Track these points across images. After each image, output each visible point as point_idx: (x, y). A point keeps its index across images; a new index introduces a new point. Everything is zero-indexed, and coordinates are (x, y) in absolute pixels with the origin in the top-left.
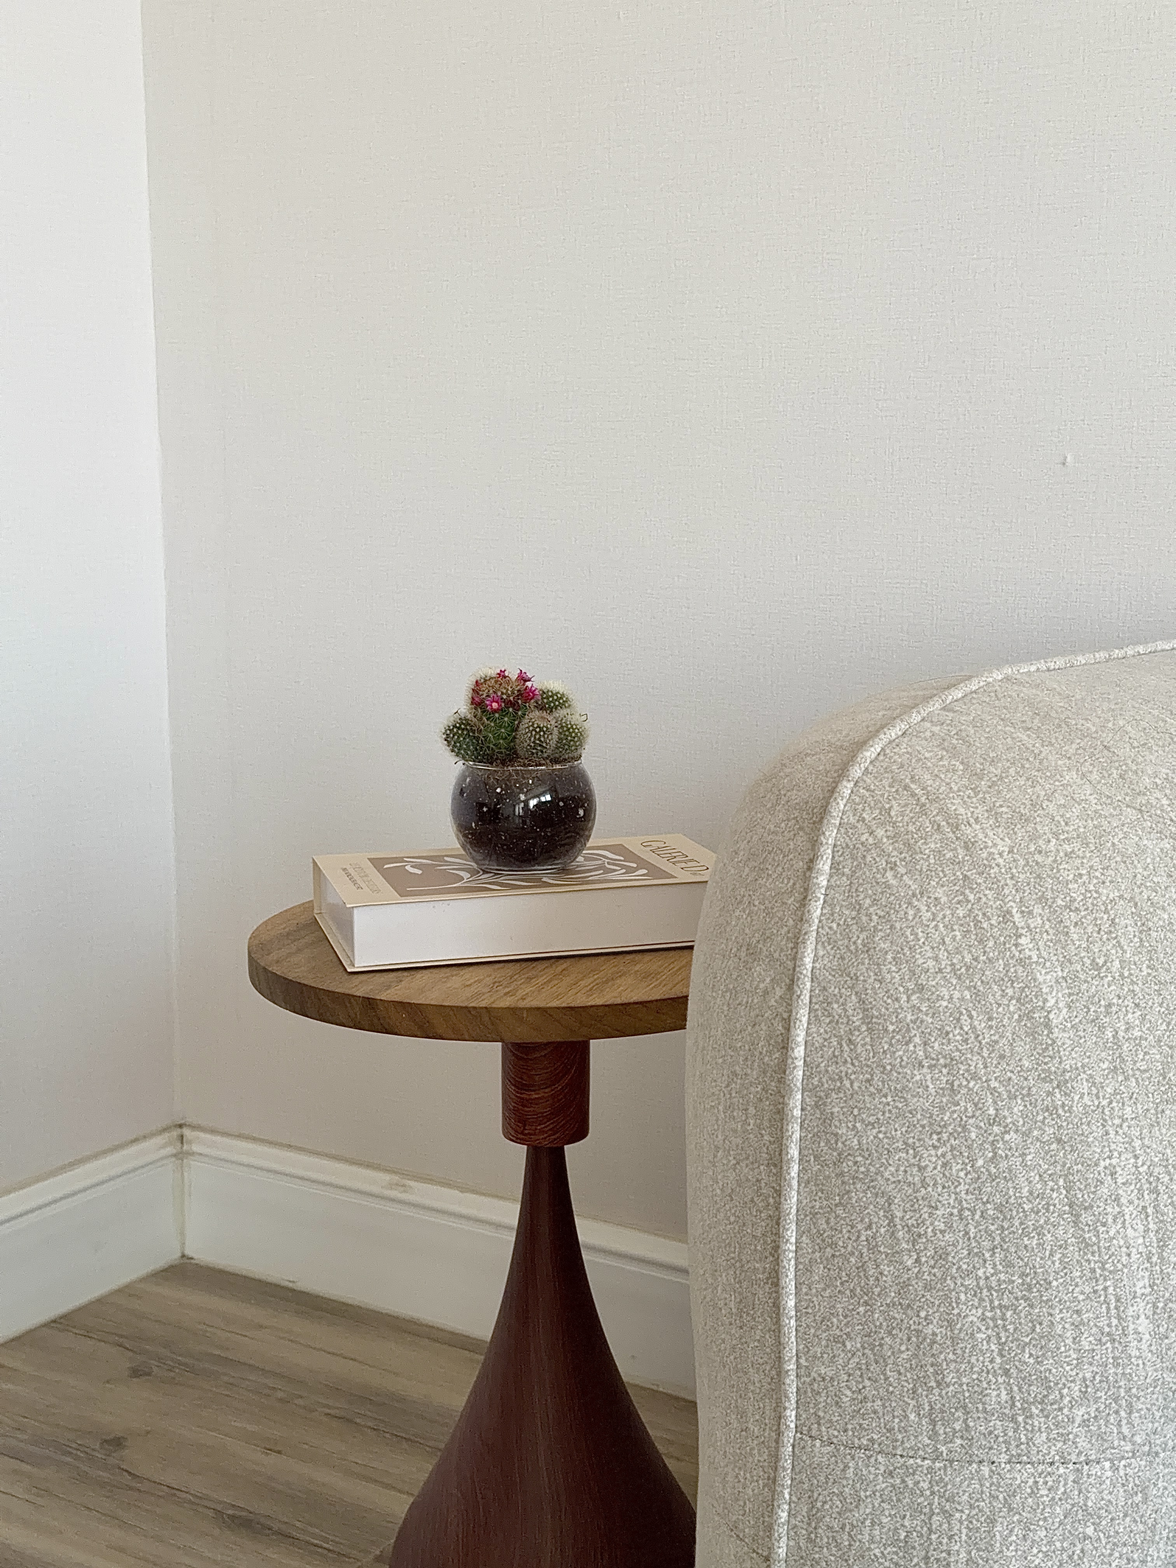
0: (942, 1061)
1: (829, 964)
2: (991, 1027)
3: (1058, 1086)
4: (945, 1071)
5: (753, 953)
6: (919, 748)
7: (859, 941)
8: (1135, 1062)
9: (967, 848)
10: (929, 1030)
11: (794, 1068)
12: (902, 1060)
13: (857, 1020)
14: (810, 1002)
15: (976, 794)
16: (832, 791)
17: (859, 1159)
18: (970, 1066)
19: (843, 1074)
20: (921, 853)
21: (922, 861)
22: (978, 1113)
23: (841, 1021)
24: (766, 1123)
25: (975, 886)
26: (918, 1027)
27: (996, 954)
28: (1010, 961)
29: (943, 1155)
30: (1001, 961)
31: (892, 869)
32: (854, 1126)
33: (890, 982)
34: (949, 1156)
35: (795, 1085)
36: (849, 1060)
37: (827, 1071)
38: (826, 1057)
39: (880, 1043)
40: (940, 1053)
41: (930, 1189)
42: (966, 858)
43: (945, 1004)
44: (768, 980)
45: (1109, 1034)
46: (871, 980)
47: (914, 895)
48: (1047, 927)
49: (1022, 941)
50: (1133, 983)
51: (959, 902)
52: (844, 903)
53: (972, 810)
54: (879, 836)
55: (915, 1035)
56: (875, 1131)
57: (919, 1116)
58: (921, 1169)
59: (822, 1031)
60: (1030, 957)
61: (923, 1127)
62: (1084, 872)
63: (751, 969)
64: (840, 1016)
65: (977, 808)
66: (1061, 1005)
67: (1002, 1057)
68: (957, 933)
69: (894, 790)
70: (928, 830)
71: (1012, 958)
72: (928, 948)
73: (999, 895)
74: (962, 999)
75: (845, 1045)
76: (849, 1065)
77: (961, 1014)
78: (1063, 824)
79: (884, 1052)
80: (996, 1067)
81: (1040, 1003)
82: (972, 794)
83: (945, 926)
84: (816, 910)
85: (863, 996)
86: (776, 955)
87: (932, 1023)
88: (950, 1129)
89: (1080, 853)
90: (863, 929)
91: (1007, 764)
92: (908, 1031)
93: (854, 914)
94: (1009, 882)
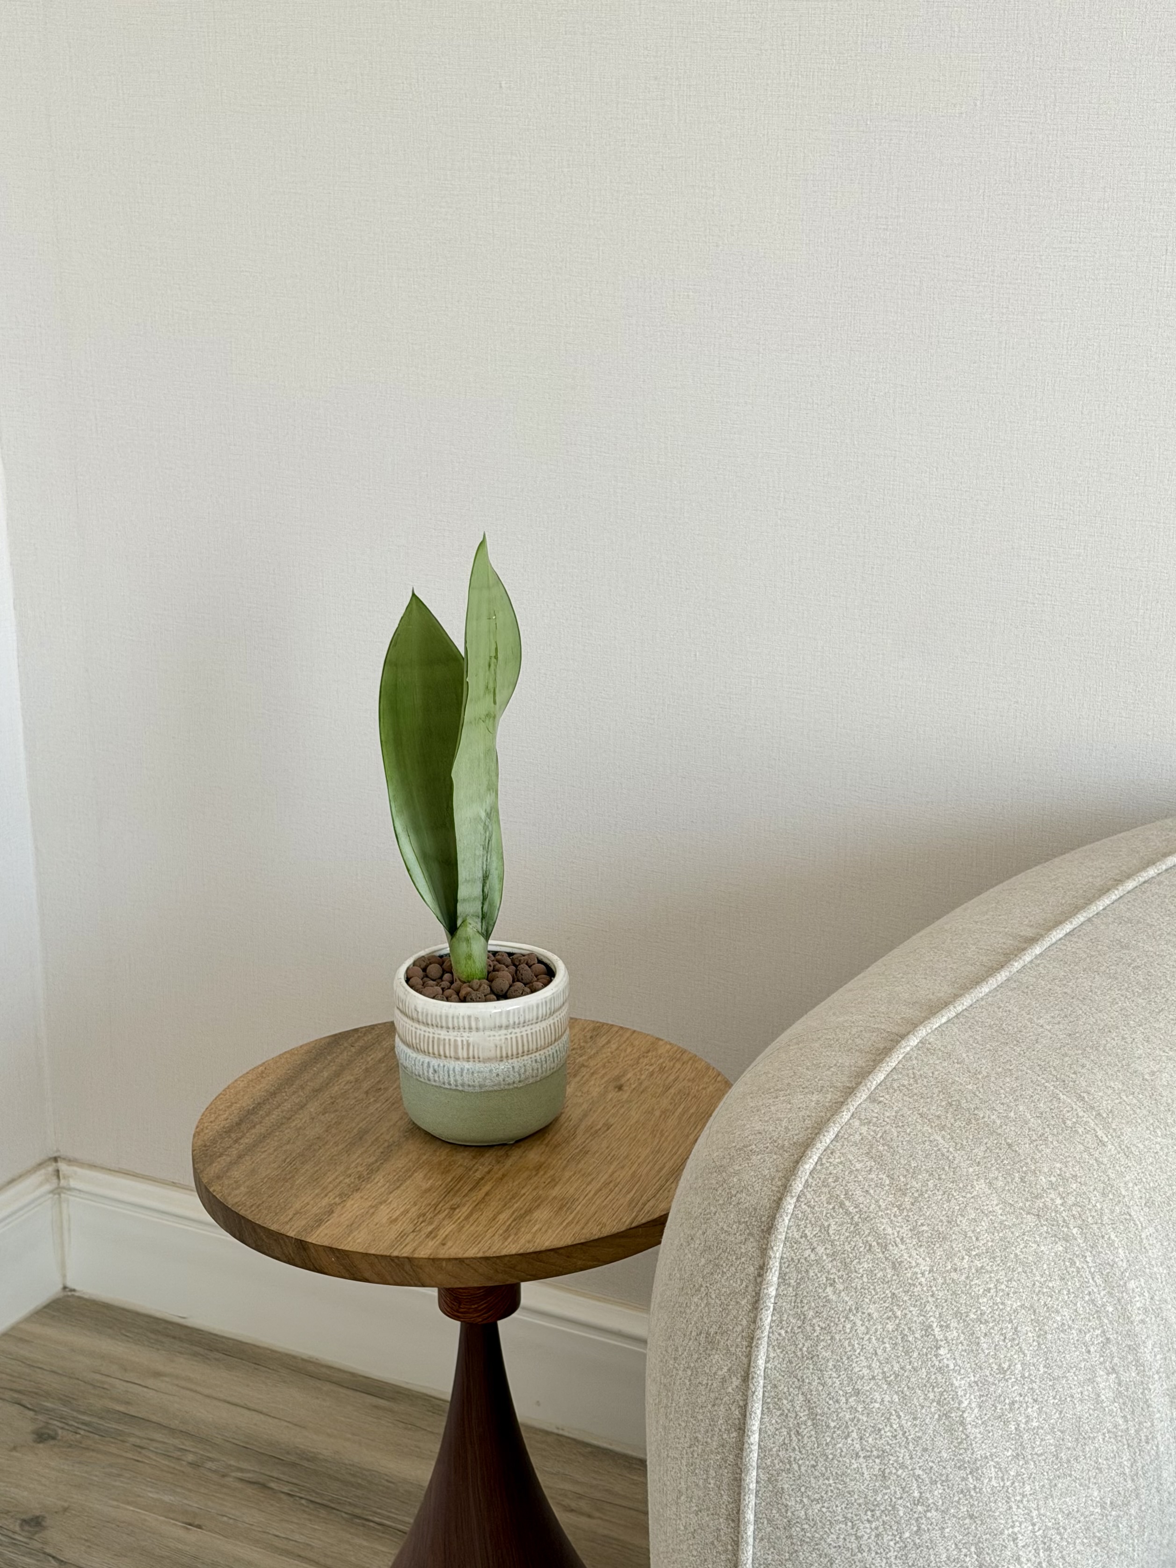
0: (875, 1453)
1: (779, 1366)
2: (915, 1425)
3: (971, 1473)
4: (877, 1461)
5: (712, 1342)
6: (851, 1158)
7: (805, 1349)
8: (1033, 1448)
9: (894, 1268)
10: (864, 1427)
11: (750, 1452)
12: (842, 1451)
13: (803, 1415)
14: (763, 1396)
15: (901, 1211)
16: (778, 1203)
17: (806, 1526)
18: (898, 1457)
19: (792, 1459)
20: (856, 1272)
21: (857, 1280)
22: (905, 1496)
23: (789, 1415)
24: (725, 1487)
25: (902, 1303)
26: (855, 1425)
27: (920, 1363)
28: (932, 1369)
29: (877, 1528)
30: (924, 1369)
31: (831, 1285)
32: (801, 1501)
33: (831, 1386)
34: (881, 1529)
35: (751, 1465)
36: (797, 1448)
37: (778, 1455)
38: (778, 1444)
39: (824, 1437)
40: (874, 1447)
41: (865, 1554)
42: (894, 1278)
43: (877, 1405)
44: (725, 1369)
45: (1012, 1427)
46: (815, 1384)
47: (850, 1310)
48: (962, 1339)
49: (942, 1351)
50: (1032, 1381)
51: (888, 1318)
52: (790, 1312)
53: (898, 1229)
54: (820, 1253)
55: (853, 1431)
56: (819, 1506)
57: (856, 1497)
58: (857, 1538)
59: (774, 1421)
60: (948, 1366)
61: (860, 1505)
62: (992, 1286)
63: (709, 1356)
64: (789, 1410)
65: (902, 1227)
66: (973, 1405)
67: (925, 1450)
68: (887, 1345)
69: (831, 1207)
70: (861, 1249)
71: (933, 1366)
72: (863, 1358)
73: (922, 1312)
74: (891, 1402)
75: (793, 1436)
76: (797, 1452)
77: (891, 1414)
78: (974, 1239)
79: (827, 1444)
80: (920, 1458)
81: (956, 1405)
82: (898, 1213)
83: (877, 1339)
84: (767, 1317)
85: (809, 1396)
86: (733, 1349)
87: (867, 1422)
88: (882, 1508)
89: (989, 1268)
90: (808, 1338)
91: (926, 1176)
92: (847, 1427)
93: (799, 1323)
94: (930, 1299)
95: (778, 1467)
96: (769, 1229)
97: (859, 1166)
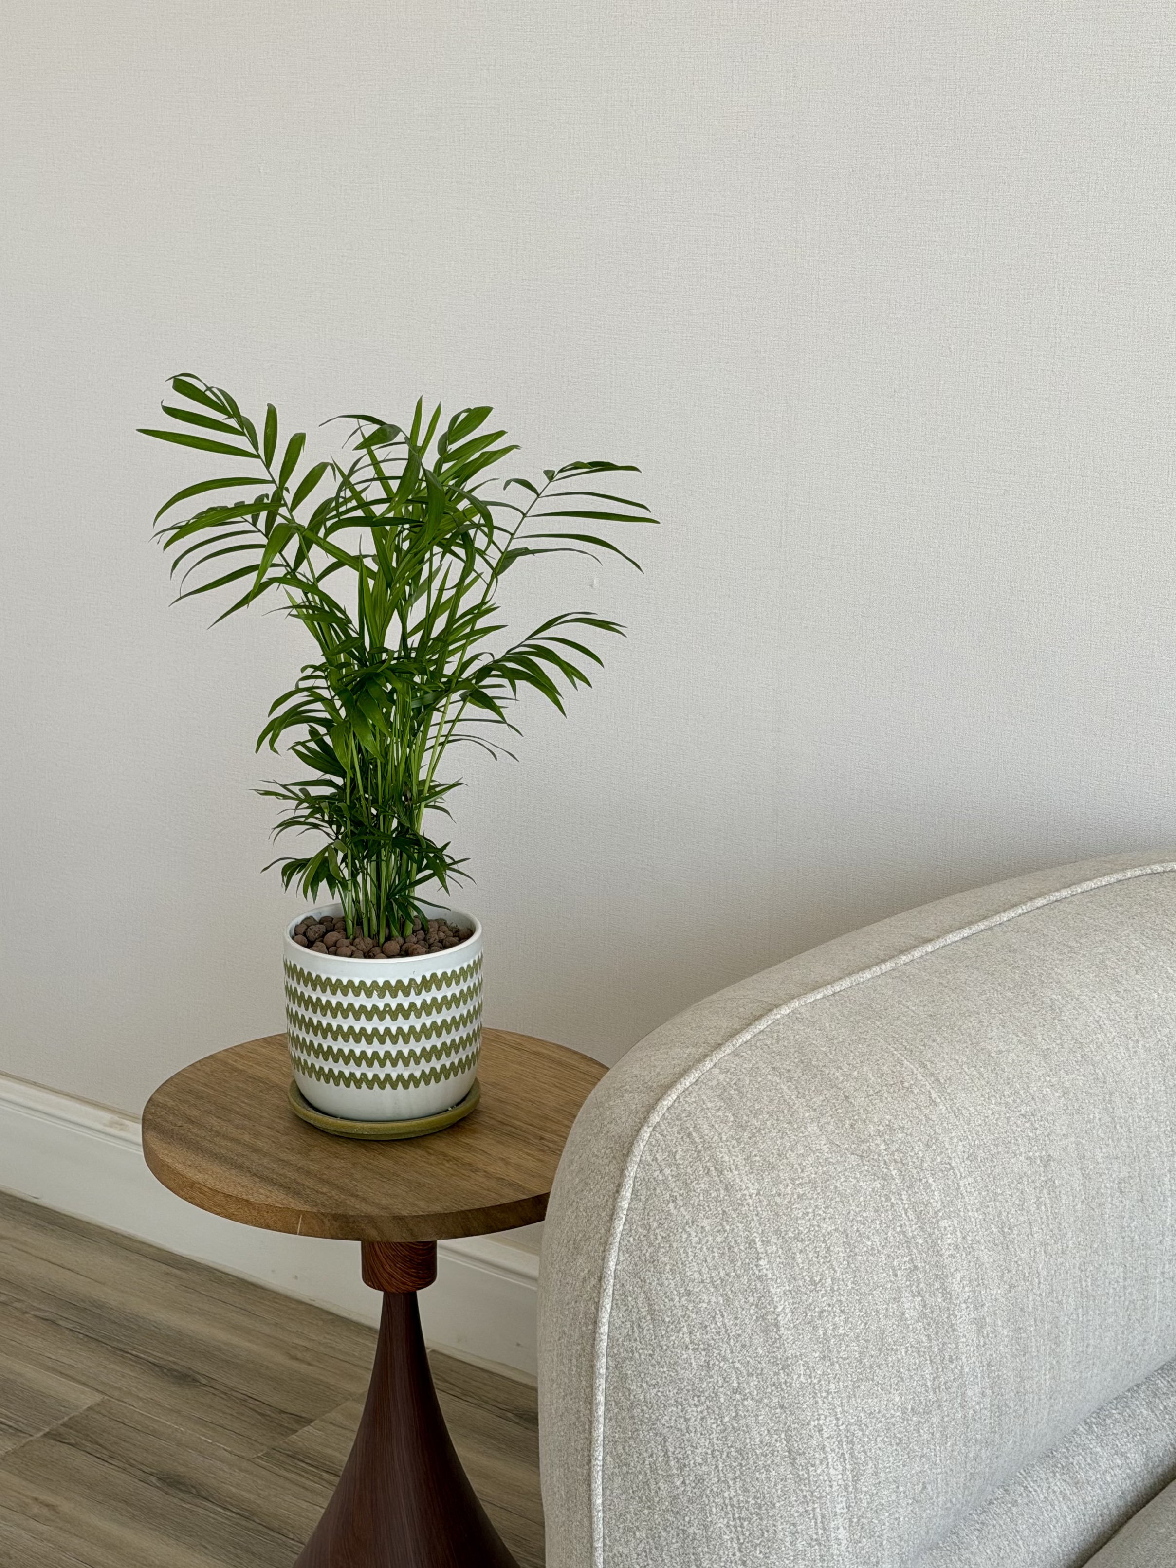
1: (627, 1268)
2: (736, 1325)
3: (782, 1369)
4: (704, 1353)
5: (577, 1248)
6: (705, 1098)
7: (648, 1254)
8: (839, 1352)
9: (726, 1189)
10: (693, 1323)
11: (602, 1341)
12: (675, 1343)
13: (644, 1311)
14: (613, 1293)
15: (739, 1143)
16: (638, 1132)
17: (645, 1408)
18: (721, 1351)
19: (634, 1349)
20: (695, 1191)
21: (695, 1198)
22: (725, 1385)
23: (633, 1310)
24: (583, 1373)
25: (730, 1220)
26: (686, 1321)
27: (743, 1271)
28: (752, 1277)
29: (702, 1412)
30: (746, 1277)
31: (673, 1201)
32: (641, 1386)
33: (668, 1287)
34: (705, 1413)
36: (638, 1339)
37: (623, 1345)
38: (623, 1335)
39: (660, 1330)
40: (701, 1341)
41: (692, 1434)
42: (726, 1198)
43: (705, 1305)
44: (586, 1271)
45: (821, 1332)
46: (654, 1284)
47: (687, 1223)
48: (780, 1252)
49: (761, 1262)
50: (840, 1294)
51: (719, 1231)
52: (639, 1223)
53: (734, 1158)
54: (667, 1174)
55: (684, 1326)
56: (655, 1391)
57: (685, 1383)
58: (686, 1420)
59: (620, 1316)
60: (766, 1275)
61: (688, 1391)
62: (811, 1210)
63: (575, 1260)
64: (633, 1307)
65: (737, 1156)
66: (787, 1310)
67: (744, 1346)
68: (716, 1254)
69: (680, 1136)
70: (701, 1173)
71: (754, 1275)
72: (695, 1264)
73: (747, 1228)
74: (717, 1303)
75: (635, 1328)
76: (638, 1343)
77: (716, 1313)
78: (800, 1171)
79: (662, 1336)
80: (739, 1353)
81: (772, 1309)
82: (736, 1144)
83: (708, 1249)
84: (619, 1226)
85: (649, 1295)
86: (592, 1254)
87: (696, 1319)
88: (706, 1394)
89: (810, 1196)
90: (651, 1245)
91: (766, 1116)
92: (679, 1323)
93: (645, 1232)
94: (756, 1218)
95: (622, 1355)
96: (627, 1153)
97: (709, 1105)
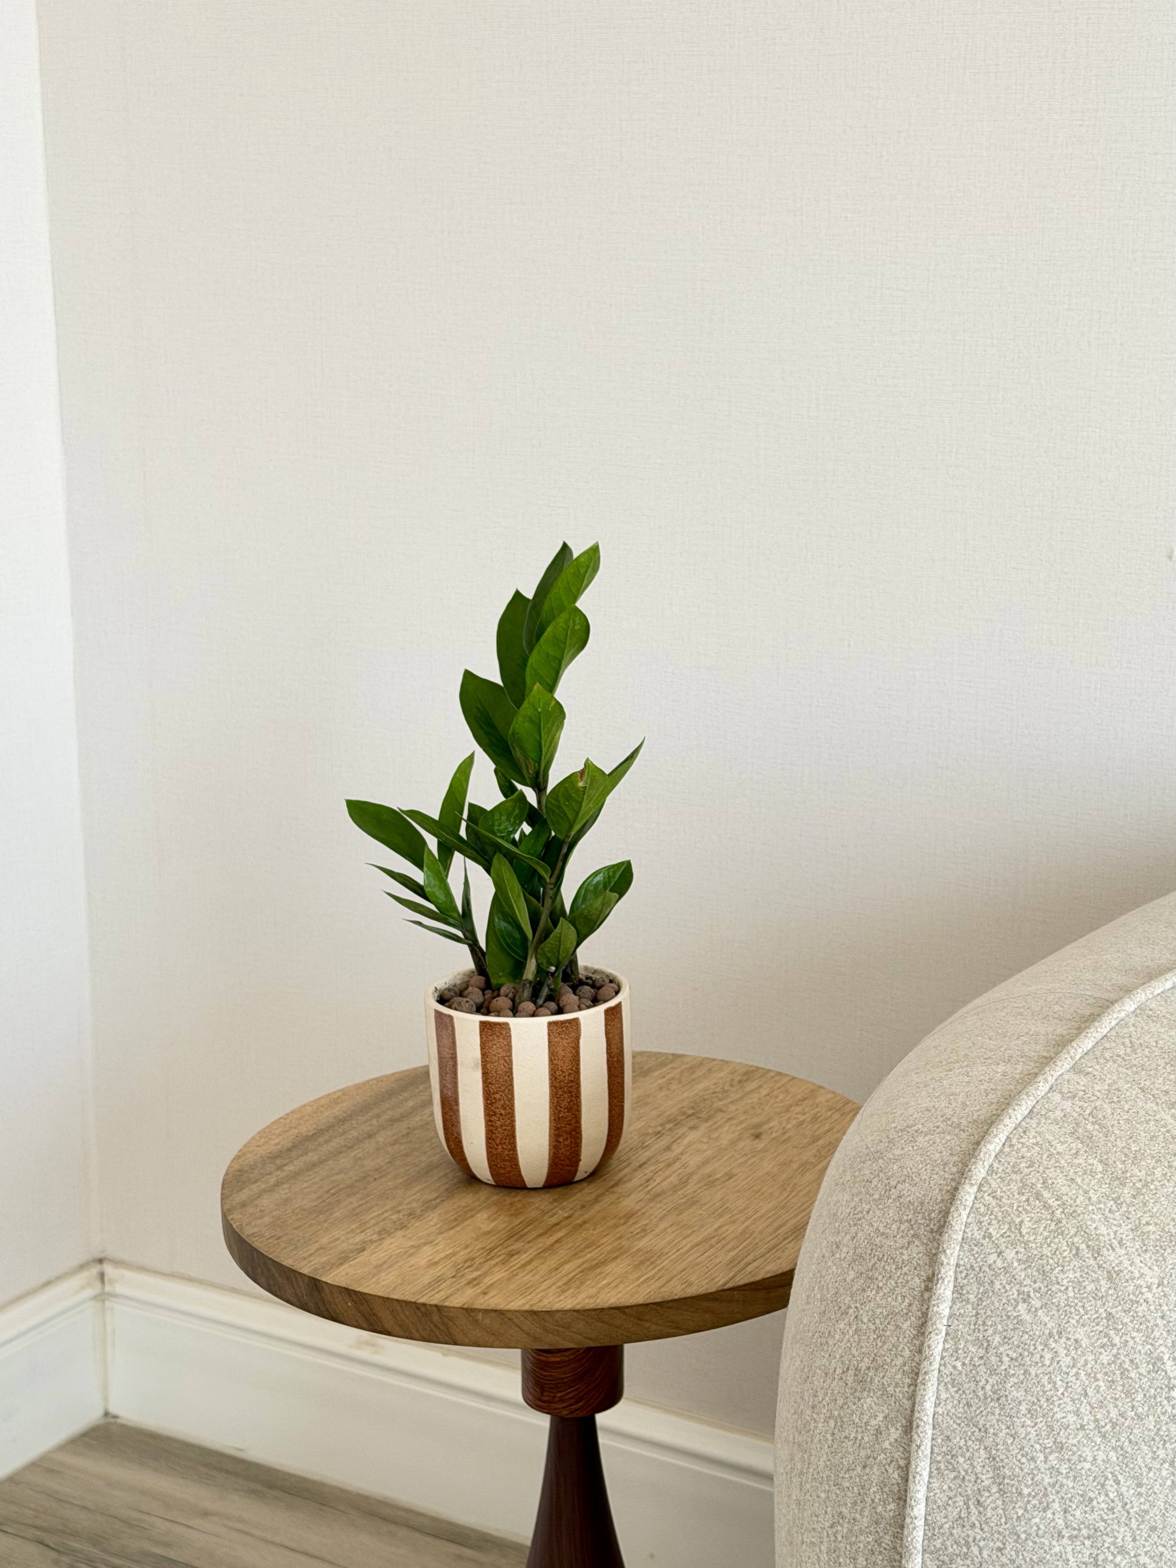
0: (1085, 1532)
1: (953, 1410)
2: (1140, 1494)
4: (1088, 1543)
5: (862, 1381)
6: (1051, 1138)
7: (988, 1387)
9: (1110, 1279)
10: (1070, 1496)
11: (914, 1529)
12: (1039, 1529)
13: (986, 1479)
14: (932, 1453)
15: (1119, 1206)
16: (953, 1194)
18: (1116, 1538)
19: (971, 1540)
20: (1058, 1283)
21: (1059, 1294)
23: (967, 1478)
25: (1121, 1327)
26: (1058, 1492)
27: (1146, 1409)
28: (1162, 1418)
30: (1151, 1417)
31: (1024, 1301)
33: (1025, 1438)
35: (915, 1548)
36: (977, 1524)
37: (952, 1534)
38: (951, 1518)
39: (1014, 1507)
40: (1083, 1523)
42: (1110, 1292)
43: (1087, 1466)
44: (881, 1417)
46: (1002, 1434)
47: (1051, 1335)
51: (1103, 1346)
52: (969, 1338)
53: (1115, 1228)
54: (1009, 1258)
55: (1054, 1501)
59: (945, 1487)
63: (859, 1400)
64: (966, 1472)
65: (1120, 1226)
67: (1153, 1529)
68: (1101, 1383)
69: (1024, 1198)
70: (1065, 1254)
71: (1164, 1413)
72: (1067, 1400)
73: (1149, 1339)
74: (1107, 1461)
75: (972, 1507)
76: (978, 1530)
77: (1106, 1478)
79: (1018, 1517)
80: (1146, 1540)
82: (1114, 1208)
83: (1088, 1375)
84: (937, 1344)
85: (994, 1452)
86: (890, 1389)
87: (1073, 1488)
90: (992, 1372)
91: (1153, 1163)
92: (1046, 1495)
93: (982, 1352)
94: (1159, 1321)
95: (950, 1550)
96: (941, 1226)
97: (1060, 1148)
